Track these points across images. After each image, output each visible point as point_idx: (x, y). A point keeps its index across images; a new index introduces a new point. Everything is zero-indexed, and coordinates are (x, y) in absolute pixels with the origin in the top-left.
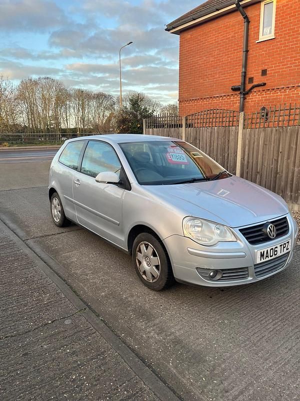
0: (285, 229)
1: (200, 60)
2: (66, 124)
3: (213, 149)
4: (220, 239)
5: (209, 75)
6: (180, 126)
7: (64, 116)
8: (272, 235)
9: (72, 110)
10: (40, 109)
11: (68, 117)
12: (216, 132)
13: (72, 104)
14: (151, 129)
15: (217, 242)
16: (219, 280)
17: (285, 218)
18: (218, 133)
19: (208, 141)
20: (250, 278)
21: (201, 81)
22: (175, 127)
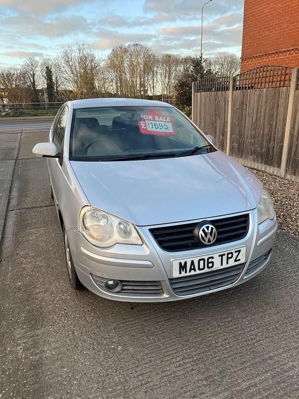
0: (242, 231)
1: (266, 7)
2: (153, 91)
3: (260, 115)
4: (121, 240)
5: (275, 25)
6: (227, 89)
7: (151, 82)
8: (207, 240)
9: (159, 76)
10: (128, 76)
11: (155, 84)
12: (264, 95)
13: (159, 70)
14: (199, 94)
15: (114, 243)
16: (119, 292)
17: (247, 216)
18: (267, 96)
19: (255, 106)
20: (165, 296)
21: (267, 33)
22: (222, 91)
